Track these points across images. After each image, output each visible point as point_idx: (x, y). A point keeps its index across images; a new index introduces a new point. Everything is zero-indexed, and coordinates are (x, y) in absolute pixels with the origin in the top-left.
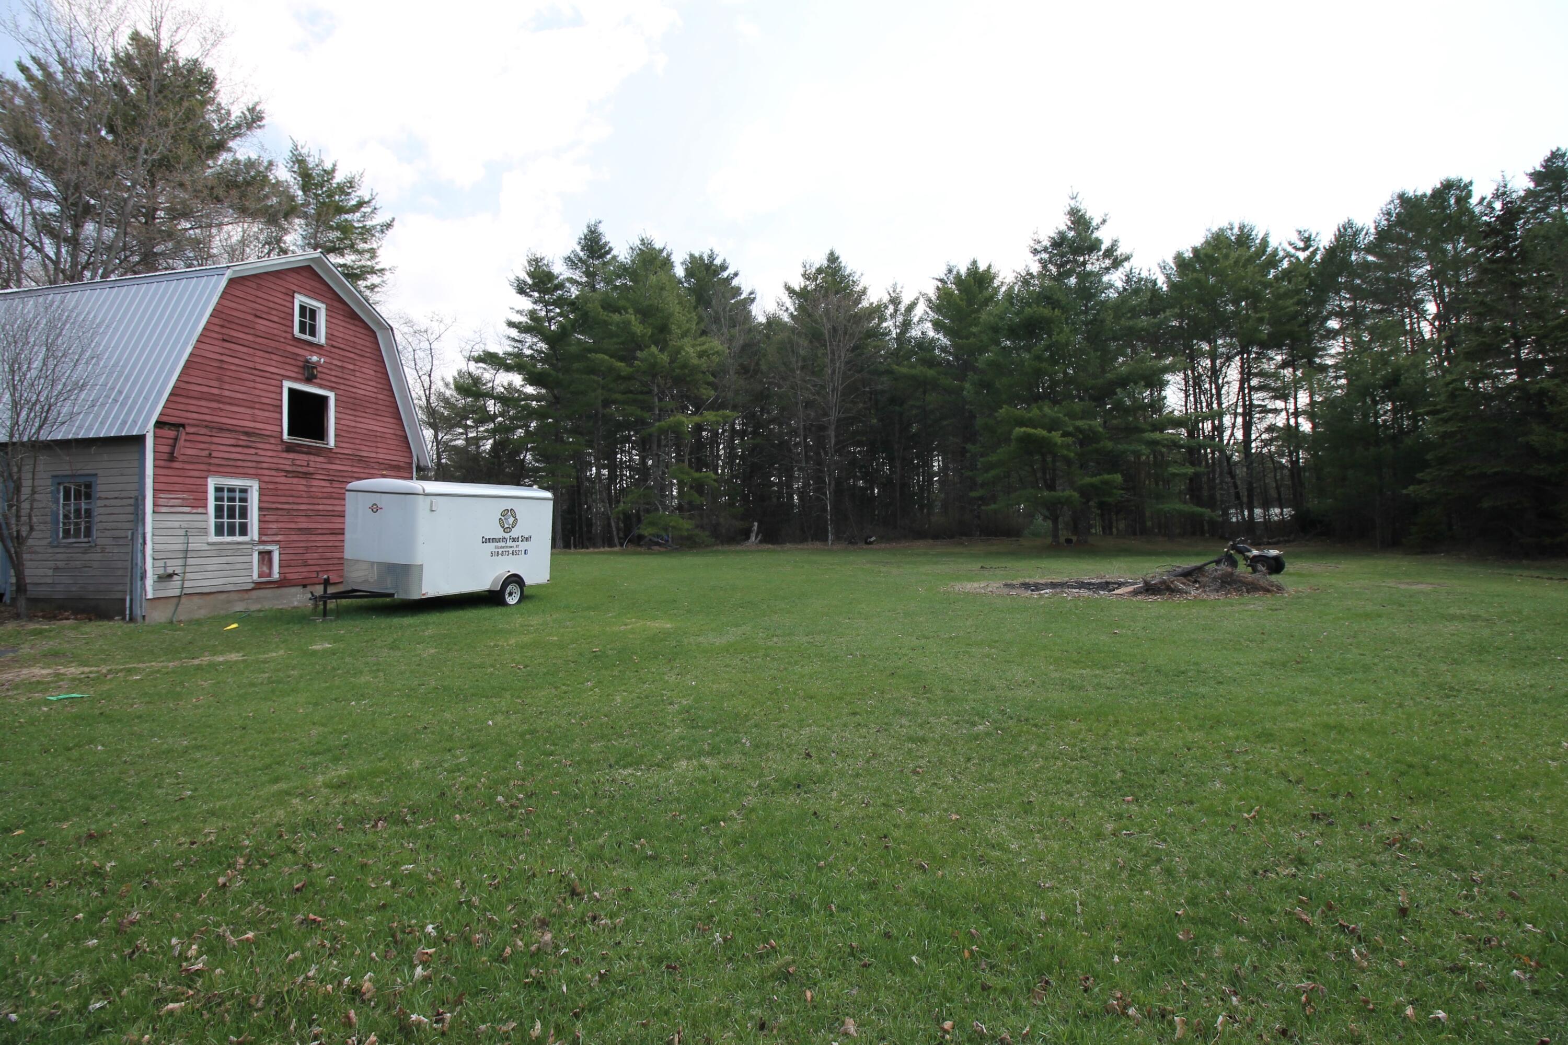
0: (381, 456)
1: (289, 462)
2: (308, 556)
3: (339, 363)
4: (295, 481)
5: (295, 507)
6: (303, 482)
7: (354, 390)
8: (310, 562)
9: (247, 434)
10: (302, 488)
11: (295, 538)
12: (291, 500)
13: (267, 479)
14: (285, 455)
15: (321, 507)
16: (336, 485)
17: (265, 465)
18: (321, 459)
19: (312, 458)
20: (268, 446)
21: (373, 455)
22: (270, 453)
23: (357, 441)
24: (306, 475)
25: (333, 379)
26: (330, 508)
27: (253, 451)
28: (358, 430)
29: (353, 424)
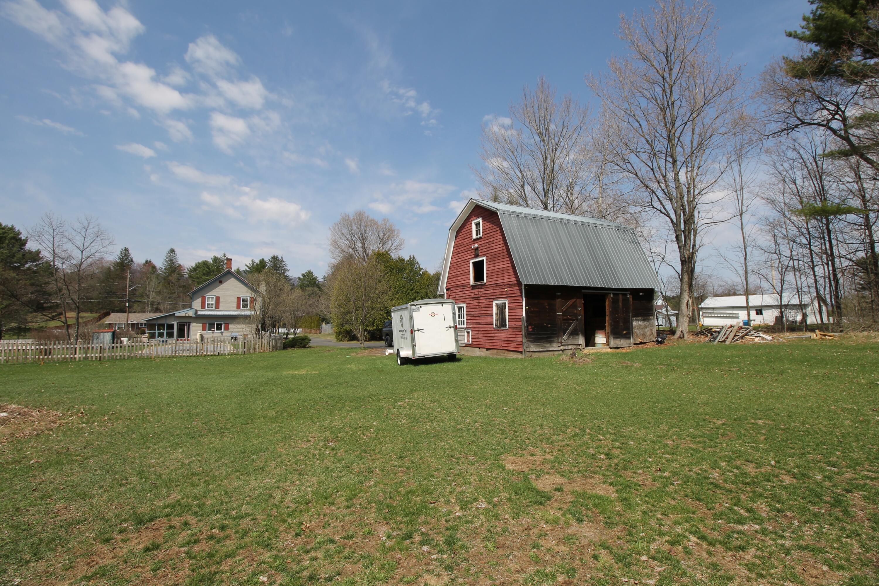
0: (505, 281)
1: (473, 294)
2: (479, 335)
3: (487, 241)
4: (475, 301)
5: (475, 313)
6: (477, 301)
7: (493, 251)
8: (480, 337)
9: (463, 286)
10: (477, 304)
11: (475, 326)
12: (474, 310)
13: (467, 302)
14: (472, 291)
15: (483, 312)
16: (488, 301)
17: (467, 297)
18: (482, 290)
19: (479, 290)
20: (468, 289)
21: (502, 281)
22: (468, 292)
23: (495, 276)
24: (478, 298)
25: (486, 250)
26: (486, 312)
27: (464, 292)
28: (496, 270)
29: (493, 268)
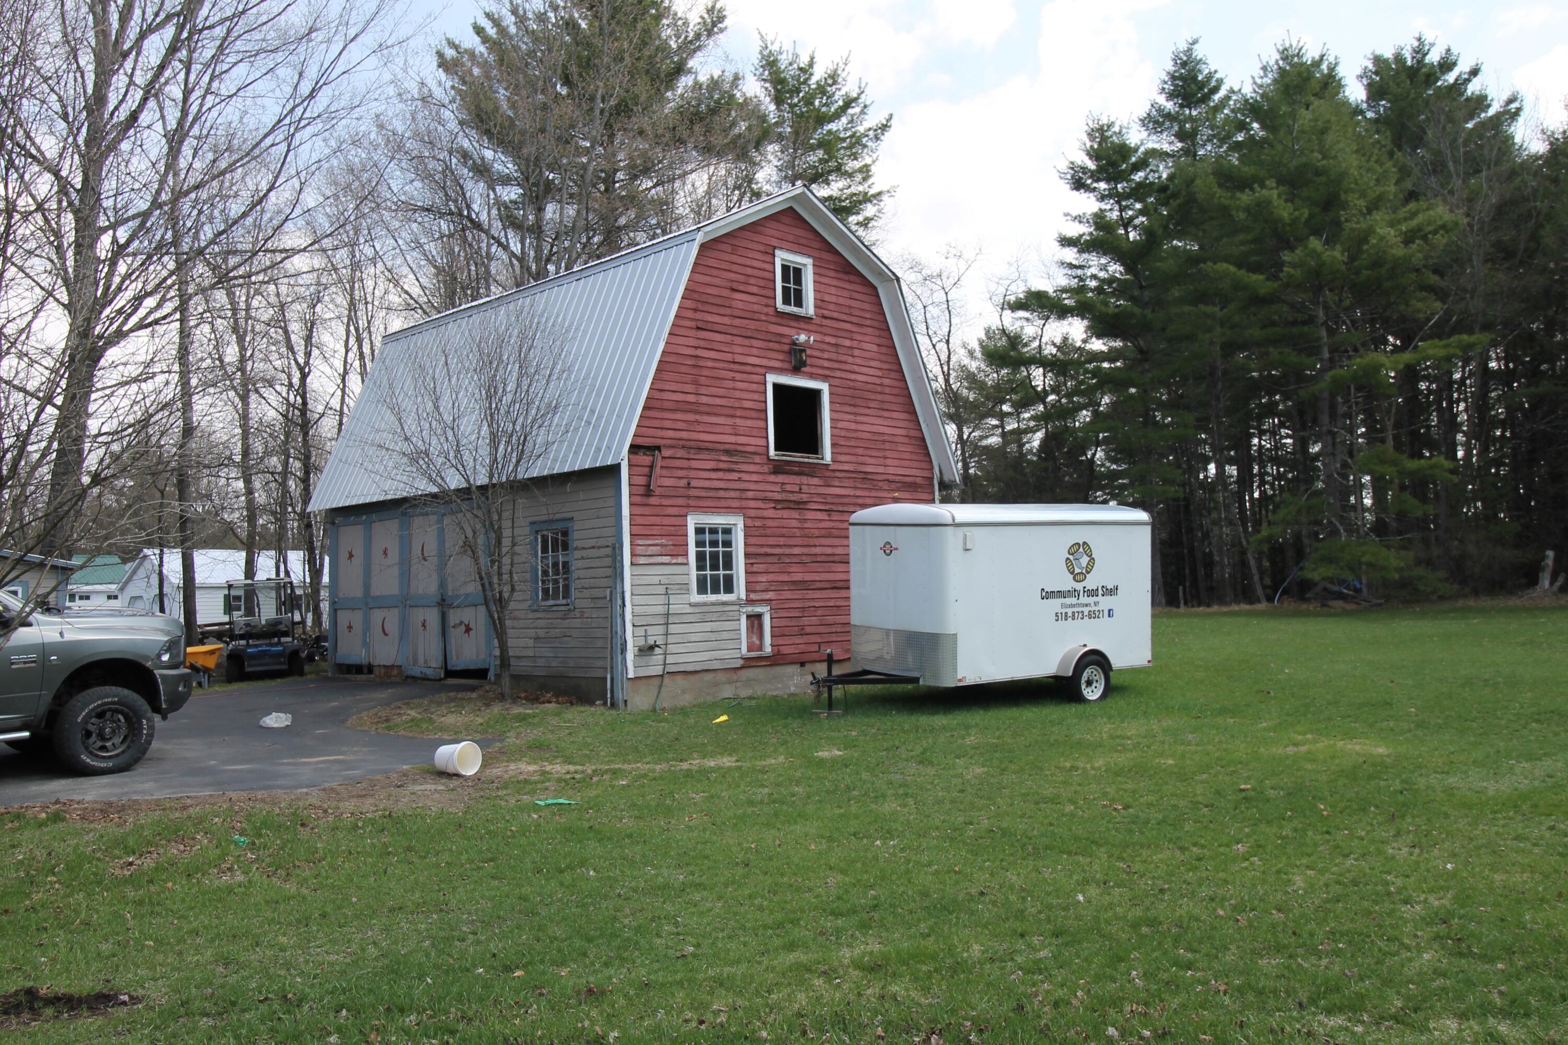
0: (891, 470)
1: (778, 488)
2: (805, 621)
3: (832, 340)
4: (786, 514)
5: (787, 551)
6: (795, 514)
7: (853, 376)
8: (808, 630)
9: (727, 452)
10: (795, 523)
11: (788, 595)
12: (782, 541)
13: (752, 513)
14: (772, 478)
15: (818, 550)
16: (836, 516)
17: (750, 494)
18: (815, 481)
19: (804, 479)
20: (752, 468)
21: (881, 470)
22: (755, 477)
23: (860, 451)
24: (799, 505)
25: (826, 364)
26: (829, 551)
27: (735, 476)
28: (860, 435)
29: (853, 426)
